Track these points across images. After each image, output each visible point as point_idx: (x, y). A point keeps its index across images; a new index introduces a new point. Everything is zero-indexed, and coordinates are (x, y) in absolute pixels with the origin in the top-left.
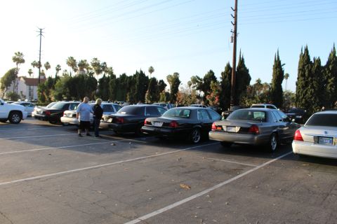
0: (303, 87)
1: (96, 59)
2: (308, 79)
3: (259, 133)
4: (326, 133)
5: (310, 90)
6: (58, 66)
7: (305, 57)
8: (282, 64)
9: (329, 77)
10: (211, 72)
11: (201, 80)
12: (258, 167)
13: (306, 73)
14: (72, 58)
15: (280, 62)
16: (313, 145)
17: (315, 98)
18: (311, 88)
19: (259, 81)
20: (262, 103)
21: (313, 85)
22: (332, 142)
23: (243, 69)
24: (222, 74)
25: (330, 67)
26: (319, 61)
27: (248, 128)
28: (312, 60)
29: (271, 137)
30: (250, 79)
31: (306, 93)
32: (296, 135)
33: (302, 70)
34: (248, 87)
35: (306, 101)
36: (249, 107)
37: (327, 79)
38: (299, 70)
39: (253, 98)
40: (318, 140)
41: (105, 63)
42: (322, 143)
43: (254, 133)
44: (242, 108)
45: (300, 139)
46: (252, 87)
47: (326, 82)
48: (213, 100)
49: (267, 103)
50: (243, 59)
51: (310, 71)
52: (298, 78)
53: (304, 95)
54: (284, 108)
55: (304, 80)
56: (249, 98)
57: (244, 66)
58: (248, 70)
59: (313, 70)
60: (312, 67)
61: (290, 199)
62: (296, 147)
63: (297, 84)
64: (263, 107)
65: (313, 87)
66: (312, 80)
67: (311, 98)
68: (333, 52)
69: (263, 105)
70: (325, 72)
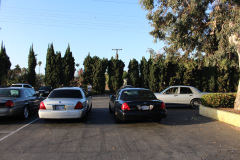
0: (50, 72)
2: (53, 66)
3: (13, 107)
4: (60, 102)
7: (51, 50)
8: (35, 54)
9: (66, 65)
12: (13, 133)
13: (52, 62)
15: (33, 53)
16: (52, 112)
17: (58, 79)
19: (18, 67)
20: (20, 83)
21: (56, 70)
22: (64, 108)
23: (4, 57)
25: (67, 58)
26: (60, 54)
27: (5, 103)
28: (55, 53)
29: (24, 108)
30: (10, 65)
32: (41, 105)
33: (48, 59)
34: (9, 71)
35: (52, 81)
36: (9, 86)
37: (65, 67)
38: (47, 59)
39: (13, 79)
40: (55, 107)
42: (58, 109)
43: (10, 107)
44: (3, 87)
45: (44, 108)
46: (12, 71)
47: (64, 68)
49: (24, 83)
50: (4, 49)
51: (54, 61)
52: (46, 65)
53: (50, 77)
54: (37, 86)
55: (50, 66)
56: (10, 80)
57: (5, 54)
58: (9, 58)
59: (56, 60)
60: (55, 58)
61: (35, 153)
62: (41, 114)
63: (45, 69)
64: (21, 86)
65: (56, 71)
66: (55, 67)
67: (55, 79)
68: (69, 49)
69: (21, 84)
70: (63, 61)
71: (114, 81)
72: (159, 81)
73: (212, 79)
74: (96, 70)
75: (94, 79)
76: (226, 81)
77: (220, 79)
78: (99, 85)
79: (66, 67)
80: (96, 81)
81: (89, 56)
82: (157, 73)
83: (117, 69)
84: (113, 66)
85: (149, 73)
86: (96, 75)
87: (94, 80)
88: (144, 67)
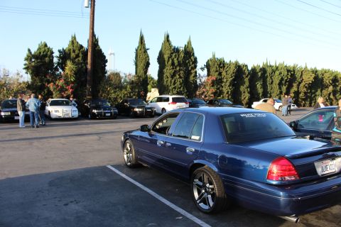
5: (179, 81)
8: (147, 47)
10: (46, 45)
47: (190, 72)
48: (62, 90)
65: (180, 77)
66: (180, 70)
67: (180, 88)
68: (189, 43)
69: (167, 96)
70: (189, 62)
71: (244, 92)
72: (281, 93)
73: (319, 90)
74: (228, 77)
75: (224, 89)
76: (330, 94)
77: (325, 92)
78: (230, 97)
79: (192, 71)
80: (228, 93)
81: (214, 56)
82: (280, 84)
83: (247, 77)
84: (244, 73)
85: (272, 83)
86: (228, 84)
87: (226, 92)
88: (267, 77)
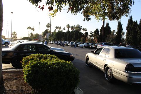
1: (78, 25)
6: (64, 28)
10: (97, 29)
11: (93, 33)
14: (68, 25)
15: (121, 23)
18: (131, 36)
24: (100, 30)
26: (137, 22)
31: (129, 38)
41: (82, 27)
50: (108, 24)
51: (131, 28)
53: (128, 39)
79: (138, 32)
